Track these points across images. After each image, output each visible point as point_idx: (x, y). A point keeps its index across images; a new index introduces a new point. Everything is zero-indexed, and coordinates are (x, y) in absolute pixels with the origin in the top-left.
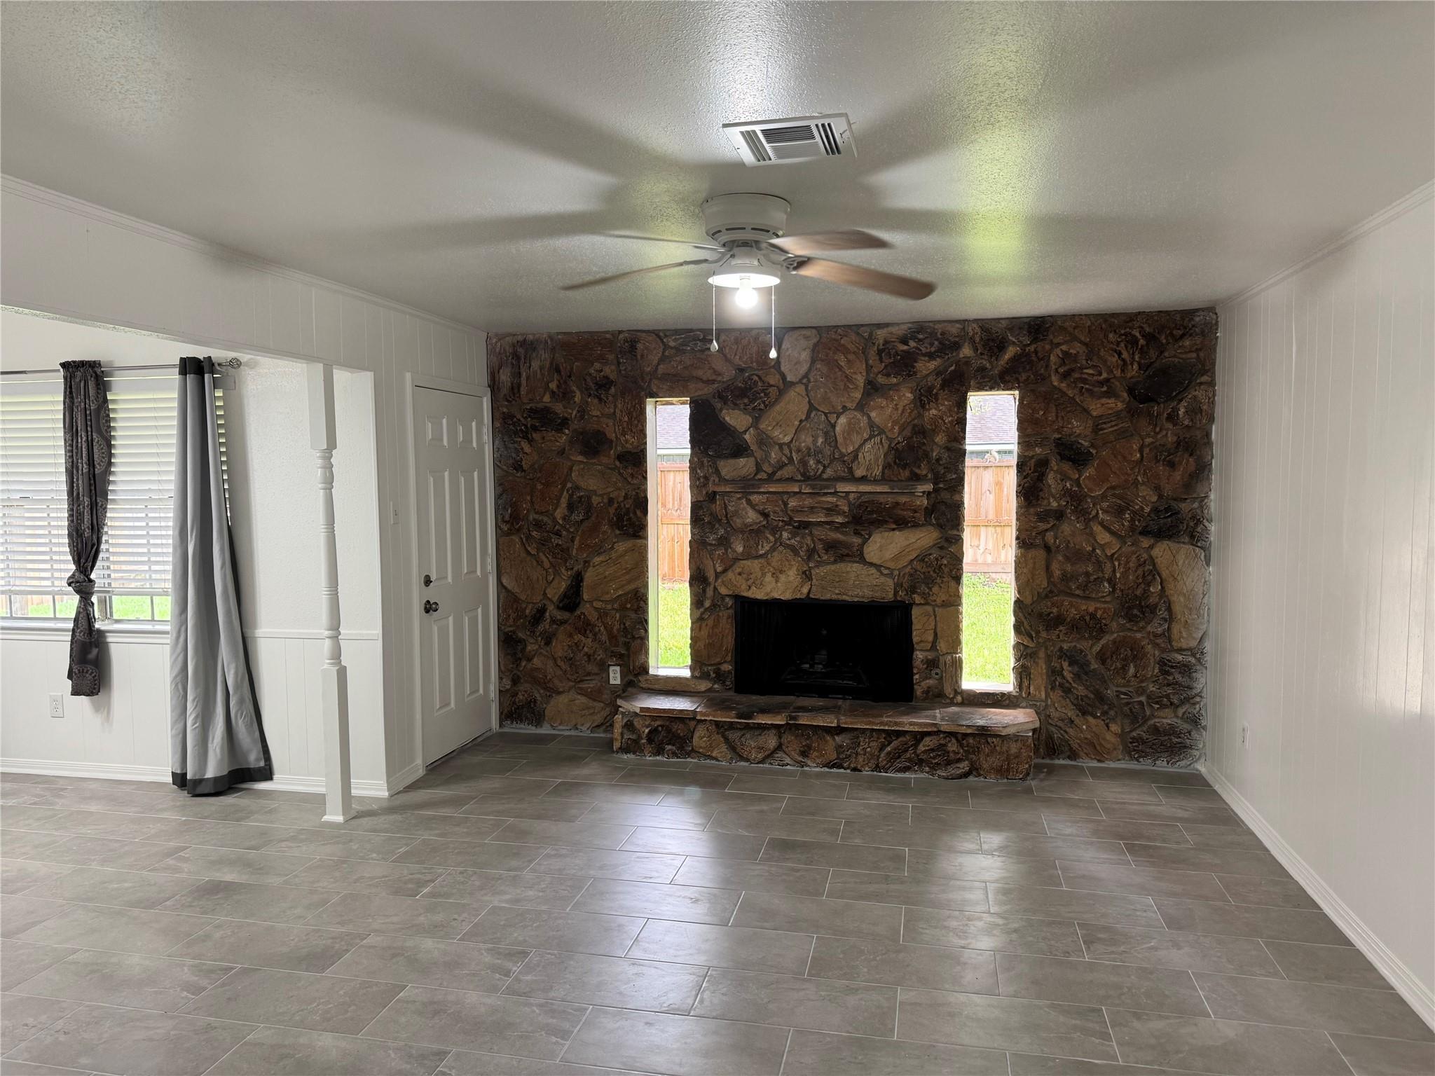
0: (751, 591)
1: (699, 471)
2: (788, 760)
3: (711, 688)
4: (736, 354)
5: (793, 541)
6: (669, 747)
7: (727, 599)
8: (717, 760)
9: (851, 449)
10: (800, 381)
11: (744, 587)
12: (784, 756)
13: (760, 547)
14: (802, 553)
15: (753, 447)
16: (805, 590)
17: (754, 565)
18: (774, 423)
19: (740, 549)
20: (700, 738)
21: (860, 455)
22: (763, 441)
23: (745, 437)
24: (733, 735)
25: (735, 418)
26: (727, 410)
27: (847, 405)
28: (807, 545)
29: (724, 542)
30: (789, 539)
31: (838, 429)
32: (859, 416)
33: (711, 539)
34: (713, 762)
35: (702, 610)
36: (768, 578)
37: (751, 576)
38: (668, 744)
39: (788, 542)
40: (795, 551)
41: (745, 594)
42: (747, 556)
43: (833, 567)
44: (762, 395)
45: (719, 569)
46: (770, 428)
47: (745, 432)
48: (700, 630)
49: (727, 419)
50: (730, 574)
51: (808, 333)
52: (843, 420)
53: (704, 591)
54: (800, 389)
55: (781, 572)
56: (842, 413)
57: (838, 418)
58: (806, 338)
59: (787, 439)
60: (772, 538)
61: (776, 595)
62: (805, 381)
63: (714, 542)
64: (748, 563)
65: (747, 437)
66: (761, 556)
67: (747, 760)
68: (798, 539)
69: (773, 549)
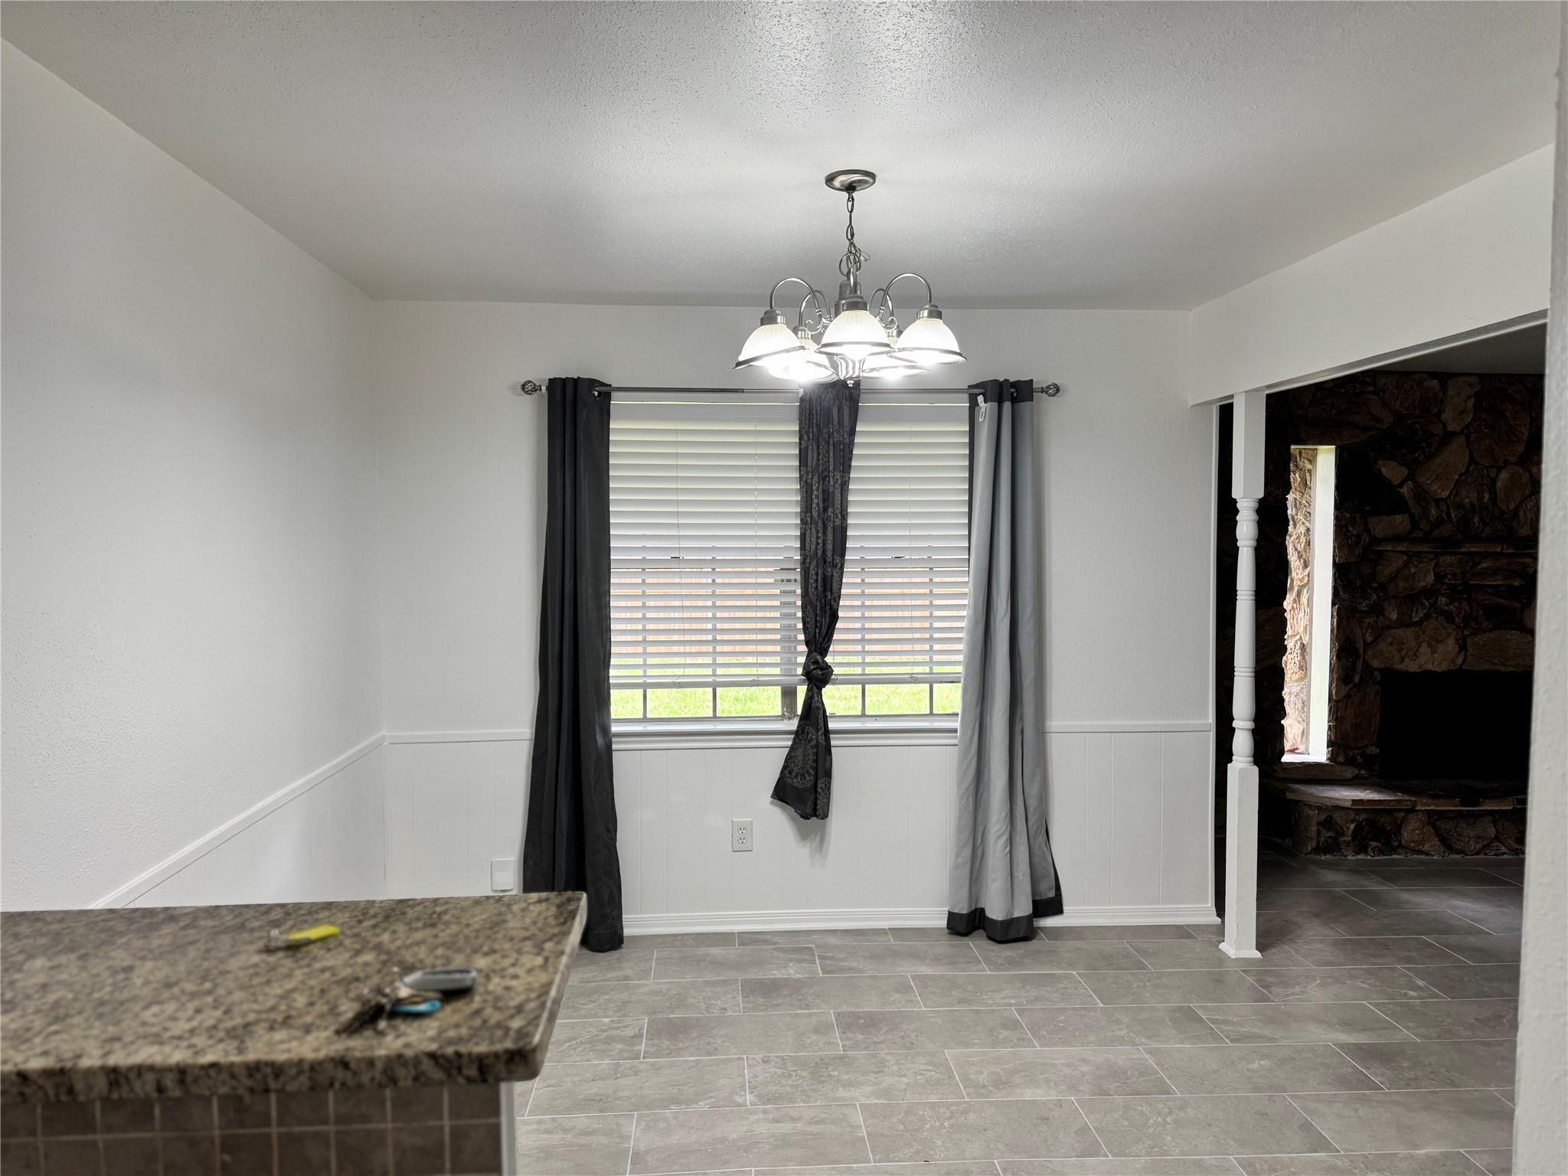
0: (1405, 663)
1: (1351, 529)
2: (1503, 849)
3: (1358, 774)
4: (1396, 400)
5: (1451, 607)
6: (1374, 844)
7: (1376, 673)
8: (1427, 854)
9: (1512, 506)
10: (1461, 432)
11: (1397, 658)
12: (1499, 844)
13: (1414, 614)
14: (1457, 620)
15: (1411, 503)
16: (1459, 661)
17: (1408, 634)
18: (1435, 477)
19: (1394, 616)
20: (1410, 832)
21: (1521, 513)
22: (1421, 495)
23: (1402, 491)
24: (1445, 826)
25: (1391, 471)
26: (1383, 460)
27: (1510, 459)
28: (1465, 611)
29: (1377, 610)
30: (1447, 605)
31: (1499, 484)
32: (1521, 471)
33: (1363, 605)
34: (1420, 857)
35: (1350, 686)
36: (1424, 648)
37: (1403, 646)
38: (1372, 841)
39: (1446, 608)
40: (1449, 617)
41: (1398, 667)
42: (1402, 624)
43: (1492, 635)
44: (1424, 444)
45: (1369, 639)
46: (1429, 482)
47: (1401, 485)
48: (1346, 710)
49: (1384, 470)
50: (1382, 646)
51: (1472, 380)
52: (1504, 475)
53: (1354, 664)
54: (1462, 440)
55: (1438, 641)
56: (1504, 467)
57: (1498, 473)
58: (1470, 385)
59: (1445, 494)
60: (1427, 603)
61: (1430, 667)
62: (1465, 432)
63: (1365, 609)
64: (1400, 632)
65: (1404, 490)
66: (1415, 624)
67: (1459, 852)
68: (1456, 604)
69: (1427, 616)
